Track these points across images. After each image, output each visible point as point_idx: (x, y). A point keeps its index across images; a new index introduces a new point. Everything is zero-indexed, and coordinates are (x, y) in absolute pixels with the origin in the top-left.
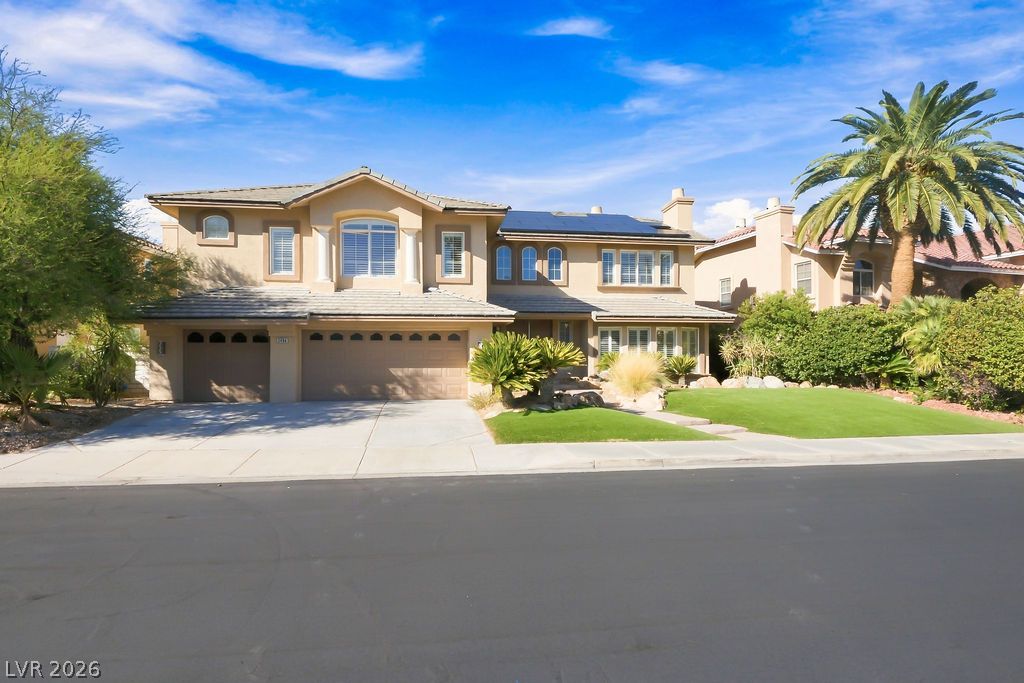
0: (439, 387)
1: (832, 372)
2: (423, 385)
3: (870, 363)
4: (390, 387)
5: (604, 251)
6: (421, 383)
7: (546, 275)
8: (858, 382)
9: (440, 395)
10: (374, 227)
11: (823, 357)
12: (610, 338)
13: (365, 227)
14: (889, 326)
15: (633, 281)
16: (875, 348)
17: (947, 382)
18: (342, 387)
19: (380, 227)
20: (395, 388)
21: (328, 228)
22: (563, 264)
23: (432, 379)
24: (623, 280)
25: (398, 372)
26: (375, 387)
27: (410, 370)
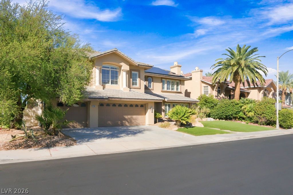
0: (137, 122)
1: (225, 117)
2: (133, 121)
3: (235, 114)
4: (124, 122)
5: (163, 79)
6: (133, 120)
7: (147, 86)
8: (231, 119)
9: (138, 124)
10: (111, 68)
11: (223, 113)
12: (168, 107)
13: (108, 68)
14: (240, 105)
15: (170, 89)
16: (237, 110)
17: (255, 119)
18: (109, 122)
19: (113, 68)
20: (125, 122)
21: (99, 67)
22: (152, 83)
23: (136, 119)
24: (168, 89)
25: (126, 117)
26: (119, 122)
27: (129, 116)
